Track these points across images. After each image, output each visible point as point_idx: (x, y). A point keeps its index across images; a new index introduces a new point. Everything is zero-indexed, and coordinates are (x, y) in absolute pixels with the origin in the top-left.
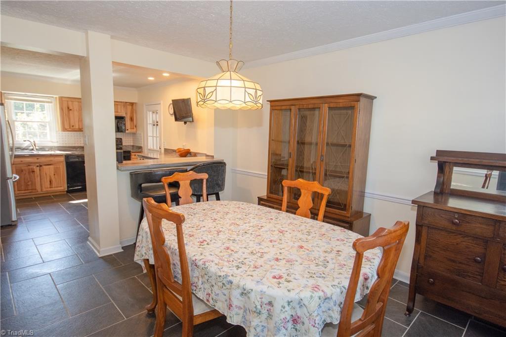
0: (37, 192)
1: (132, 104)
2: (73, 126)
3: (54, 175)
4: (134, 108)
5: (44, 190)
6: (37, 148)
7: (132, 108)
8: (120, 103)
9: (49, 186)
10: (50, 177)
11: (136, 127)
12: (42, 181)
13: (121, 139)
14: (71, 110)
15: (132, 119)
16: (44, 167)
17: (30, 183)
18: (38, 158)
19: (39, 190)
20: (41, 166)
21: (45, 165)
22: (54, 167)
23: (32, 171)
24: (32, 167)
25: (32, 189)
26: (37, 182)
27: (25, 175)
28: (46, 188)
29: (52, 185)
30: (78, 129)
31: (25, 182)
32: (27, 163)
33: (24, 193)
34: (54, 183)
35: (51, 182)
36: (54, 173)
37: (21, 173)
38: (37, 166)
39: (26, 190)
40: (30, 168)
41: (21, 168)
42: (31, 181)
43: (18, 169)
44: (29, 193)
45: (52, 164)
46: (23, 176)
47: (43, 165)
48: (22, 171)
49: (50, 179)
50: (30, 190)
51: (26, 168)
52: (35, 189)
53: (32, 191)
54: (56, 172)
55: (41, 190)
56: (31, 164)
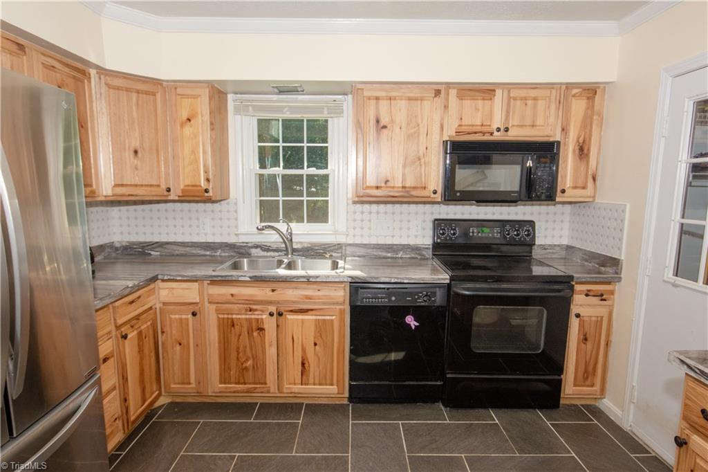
0: (269, 392)
1: (591, 91)
2: (386, 181)
3: (315, 344)
4: (596, 108)
5: (287, 387)
6: (295, 246)
7: (590, 107)
8: (546, 93)
9: (298, 379)
10: (304, 350)
11: (594, 179)
12: (280, 359)
13: (532, 223)
14: (385, 127)
15: (582, 151)
16: (290, 317)
17: (249, 363)
18: (274, 285)
19: (273, 387)
20: (280, 314)
21: (291, 311)
22: (316, 320)
23: (258, 329)
24: (258, 315)
25: (255, 383)
26: (267, 363)
27: (240, 341)
28: (290, 384)
29: (308, 376)
30: (401, 189)
31: (238, 359)
32: (247, 302)
33: (234, 392)
34: (312, 369)
35: (306, 365)
36: (315, 338)
37: (231, 331)
38: (271, 314)
39: (242, 384)
40: (253, 317)
41: (230, 316)
42: (255, 358)
43: (223, 318)
44: (246, 392)
45: (312, 310)
46: (234, 339)
47: (287, 311)
48: (233, 325)
49: (302, 357)
50: (250, 384)
51: (243, 316)
52: (262, 384)
53: (256, 388)
54: (319, 338)
55: (278, 389)
56: (254, 307)
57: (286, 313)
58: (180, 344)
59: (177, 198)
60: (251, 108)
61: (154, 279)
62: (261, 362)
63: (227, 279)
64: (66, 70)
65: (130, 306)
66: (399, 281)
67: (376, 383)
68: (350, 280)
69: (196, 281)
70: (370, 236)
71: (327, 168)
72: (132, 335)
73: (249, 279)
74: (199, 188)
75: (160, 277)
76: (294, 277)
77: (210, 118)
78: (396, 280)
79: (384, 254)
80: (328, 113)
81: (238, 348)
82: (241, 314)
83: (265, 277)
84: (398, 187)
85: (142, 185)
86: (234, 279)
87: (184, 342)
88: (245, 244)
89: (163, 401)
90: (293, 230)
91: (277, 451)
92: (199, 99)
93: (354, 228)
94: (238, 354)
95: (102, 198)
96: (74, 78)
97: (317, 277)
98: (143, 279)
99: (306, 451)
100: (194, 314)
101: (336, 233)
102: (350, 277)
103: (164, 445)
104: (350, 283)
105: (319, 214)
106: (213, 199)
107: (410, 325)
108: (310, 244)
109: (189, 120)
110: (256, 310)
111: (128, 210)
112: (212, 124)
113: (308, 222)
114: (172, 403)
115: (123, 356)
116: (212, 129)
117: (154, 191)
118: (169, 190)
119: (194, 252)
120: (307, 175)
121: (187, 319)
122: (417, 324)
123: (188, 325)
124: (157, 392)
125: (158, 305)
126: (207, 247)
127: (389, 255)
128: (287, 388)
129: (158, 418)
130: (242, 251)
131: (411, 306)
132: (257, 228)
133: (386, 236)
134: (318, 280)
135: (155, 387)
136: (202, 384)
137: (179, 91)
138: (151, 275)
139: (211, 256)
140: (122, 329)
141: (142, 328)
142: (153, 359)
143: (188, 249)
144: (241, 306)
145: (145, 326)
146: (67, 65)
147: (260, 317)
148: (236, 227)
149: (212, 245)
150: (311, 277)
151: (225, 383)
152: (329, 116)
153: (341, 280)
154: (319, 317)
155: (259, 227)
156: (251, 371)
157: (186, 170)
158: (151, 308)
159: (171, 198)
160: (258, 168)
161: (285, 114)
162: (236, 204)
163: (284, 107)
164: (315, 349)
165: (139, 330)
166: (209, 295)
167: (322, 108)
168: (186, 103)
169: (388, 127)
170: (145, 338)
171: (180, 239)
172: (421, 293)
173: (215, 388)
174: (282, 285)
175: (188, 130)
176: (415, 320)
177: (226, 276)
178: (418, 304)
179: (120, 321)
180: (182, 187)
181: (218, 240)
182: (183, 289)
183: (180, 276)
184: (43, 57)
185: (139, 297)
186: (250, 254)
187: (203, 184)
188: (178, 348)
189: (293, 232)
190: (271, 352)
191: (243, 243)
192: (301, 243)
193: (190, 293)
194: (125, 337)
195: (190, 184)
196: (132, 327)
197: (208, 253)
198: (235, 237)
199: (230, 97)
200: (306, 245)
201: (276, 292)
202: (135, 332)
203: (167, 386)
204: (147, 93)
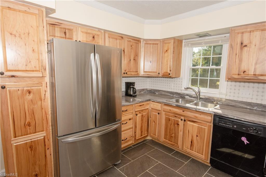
0: (178, 148)
2: (244, 72)
3: (197, 136)
6: (201, 97)
9: (189, 147)
10: (192, 137)
12: (184, 138)
16: (189, 123)
17: (173, 135)
18: (184, 109)
19: (180, 147)
20: (185, 121)
21: (189, 120)
22: (198, 126)
23: (177, 124)
24: (178, 119)
25: (174, 143)
26: (179, 137)
27: (171, 126)
28: (186, 148)
29: (193, 147)
30: (253, 76)
31: (170, 132)
32: (174, 113)
33: (167, 143)
34: (195, 145)
35: (193, 143)
36: (197, 133)
37: (169, 122)
38: (182, 120)
39: (170, 141)
40: (176, 119)
41: (169, 117)
42: (175, 134)
43: (167, 117)
44: (172, 145)
45: (197, 122)
46: (169, 125)
47: (188, 120)
48: (169, 120)
49: (191, 139)
50: (173, 142)
51: (173, 118)
52: (177, 144)
53: (174, 145)
54: (199, 134)
55: (182, 148)
56: (177, 116)
57: (187, 121)
58: (154, 122)
59: (161, 76)
60: (190, 44)
61: (150, 100)
62: (177, 136)
63: (168, 104)
64: (134, 41)
65: (140, 107)
66: (239, 119)
67: (223, 162)
68: (214, 113)
69: (160, 103)
70: (238, 97)
71: (220, 66)
72: (139, 115)
73: (175, 105)
74: (168, 73)
75: (151, 100)
76: (191, 108)
77: (173, 50)
78: (237, 118)
79: (245, 106)
80: (222, 42)
81: (170, 129)
82: (172, 117)
83: (181, 106)
84: (251, 75)
85: (151, 72)
86: (171, 104)
87: (155, 122)
88: (183, 94)
89: (149, 138)
90: (201, 90)
91: (172, 168)
92: (170, 44)
93: (230, 92)
94: (170, 130)
95: (141, 75)
96: (136, 43)
97: (200, 109)
98: (145, 100)
99: (182, 173)
100: (159, 114)
101: (220, 93)
102: (214, 112)
103: (143, 150)
104: (214, 115)
105: (214, 85)
106: (172, 77)
107: (244, 142)
108: (208, 97)
109: (167, 51)
110: (177, 117)
111: (152, 79)
112: (173, 52)
113: (209, 88)
114: (152, 140)
115: (136, 120)
116: (173, 53)
117: (155, 74)
118: (159, 74)
119: (167, 94)
120: (210, 69)
121: (157, 115)
122: (248, 142)
123: (157, 117)
124: (147, 135)
125: (150, 109)
126: (171, 93)
127: (249, 107)
128: (185, 149)
129: (146, 142)
130: (182, 96)
131: (246, 133)
132: (185, 88)
133: (248, 98)
134: (200, 111)
135: (146, 133)
136: (159, 136)
137: (165, 42)
138: (148, 99)
139: (172, 96)
140: (137, 113)
141: (143, 114)
142: (146, 124)
143: (166, 93)
144: (172, 114)
145: (144, 114)
146: (134, 40)
147: (178, 120)
148: (181, 87)
149: (173, 93)
150: (197, 109)
151: (165, 139)
152: (223, 43)
153: (210, 113)
154: (199, 126)
155: (186, 88)
156: (173, 138)
157: (165, 67)
158: (148, 109)
159: (160, 76)
160: (192, 66)
161: (203, 45)
162: (182, 79)
163: (202, 42)
164: (197, 137)
165: (142, 114)
166: (163, 108)
167: (219, 40)
168: (166, 45)
169: (248, 46)
170: (144, 117)
171: (164, 90)
172: (252, 127)
173: (162, 139)
174: (186, 110)
175: (166, 54)
176: (247, 140)
177: (168, 103)
178: (249, 133)
179: (136, 110)
180: (163, 73)
181: (175, 91)
182: (157, 105)
183: (156, 101)
184: (128, 39)
185: (143, 105)
186: (185, 98)
187: (169, 72)
188: (154, 123)
189: (201, 91)
190: (181, 134)
191: (183, 93)
192: (204, 96)
193: (158, 106)
194: (137, 115)
195: (165, 72)
196: (140, 113)
197: (171, 95)
198: (181, 91)
199: (184, 41)
200: (206, 97)
201: (184, 112)
202: (141, 115)
203: (150, 134)
204: (156, 44)
